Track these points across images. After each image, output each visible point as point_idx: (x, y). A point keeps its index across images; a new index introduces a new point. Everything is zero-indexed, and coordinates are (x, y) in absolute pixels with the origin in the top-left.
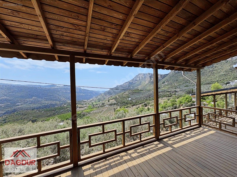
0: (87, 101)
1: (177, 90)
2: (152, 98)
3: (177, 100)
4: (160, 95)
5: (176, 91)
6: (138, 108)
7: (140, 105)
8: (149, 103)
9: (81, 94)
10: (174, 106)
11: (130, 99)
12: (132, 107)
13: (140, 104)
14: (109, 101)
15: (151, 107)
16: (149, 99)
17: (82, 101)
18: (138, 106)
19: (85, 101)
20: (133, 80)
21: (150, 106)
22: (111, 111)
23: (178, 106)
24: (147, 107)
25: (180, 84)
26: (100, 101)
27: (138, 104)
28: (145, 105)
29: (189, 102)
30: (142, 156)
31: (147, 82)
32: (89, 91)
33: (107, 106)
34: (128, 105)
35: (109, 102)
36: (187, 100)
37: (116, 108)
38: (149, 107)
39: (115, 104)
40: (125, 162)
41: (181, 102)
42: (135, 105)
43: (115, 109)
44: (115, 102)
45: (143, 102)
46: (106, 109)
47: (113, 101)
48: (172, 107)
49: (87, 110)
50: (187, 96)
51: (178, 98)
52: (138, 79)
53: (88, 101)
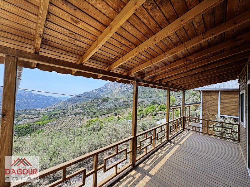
0: (40, 110)
1: (144, 100)
2: (122, 107)
3: (144, 109)
4: (129, 105)
5: (142, 101)
6: (108, 118)
7: (110, 115)
8: (119, 113)
9: (32, 100)
10: (142, 115)
11: (99, 108)
12: (101, 116)
13: (110, 113)
14: (73, 110)
15: (121, 116)
16: (119, 108)
17: (32, 110)
18: (108, 115)
19: (37, 109)
20: (103, 87)
21: (119, 115)
22: (76, 122)
23: (144, 115)
24: (117, 116)
25: (146, 95)
26: (61, 110)
27: (108, 113)
28: (115, 114)
29: (153, 111)
30: (168, 152)
31: (117, 91)
32: (45, 96)
33: (71, 116)
34: (96, 114)
35: (73, 112)
36: (152, 109)
37: (82, 118)
38: (119, 117)
39: (80, 114)
40: (162, 157)
41: (147, 111)
42: (104, 114)
43: (80, 119)
44: (81, 111)
45: (113, 111)
46: (69, 120)
47: (79, 110)
48: (140, 116)
49: (41, 122)
50: (152, 106)
51: (144, 108)
52: (108, 87)
53: (42, 109)
